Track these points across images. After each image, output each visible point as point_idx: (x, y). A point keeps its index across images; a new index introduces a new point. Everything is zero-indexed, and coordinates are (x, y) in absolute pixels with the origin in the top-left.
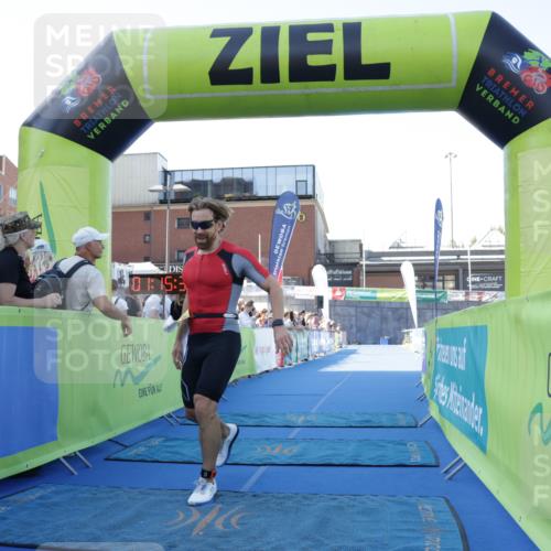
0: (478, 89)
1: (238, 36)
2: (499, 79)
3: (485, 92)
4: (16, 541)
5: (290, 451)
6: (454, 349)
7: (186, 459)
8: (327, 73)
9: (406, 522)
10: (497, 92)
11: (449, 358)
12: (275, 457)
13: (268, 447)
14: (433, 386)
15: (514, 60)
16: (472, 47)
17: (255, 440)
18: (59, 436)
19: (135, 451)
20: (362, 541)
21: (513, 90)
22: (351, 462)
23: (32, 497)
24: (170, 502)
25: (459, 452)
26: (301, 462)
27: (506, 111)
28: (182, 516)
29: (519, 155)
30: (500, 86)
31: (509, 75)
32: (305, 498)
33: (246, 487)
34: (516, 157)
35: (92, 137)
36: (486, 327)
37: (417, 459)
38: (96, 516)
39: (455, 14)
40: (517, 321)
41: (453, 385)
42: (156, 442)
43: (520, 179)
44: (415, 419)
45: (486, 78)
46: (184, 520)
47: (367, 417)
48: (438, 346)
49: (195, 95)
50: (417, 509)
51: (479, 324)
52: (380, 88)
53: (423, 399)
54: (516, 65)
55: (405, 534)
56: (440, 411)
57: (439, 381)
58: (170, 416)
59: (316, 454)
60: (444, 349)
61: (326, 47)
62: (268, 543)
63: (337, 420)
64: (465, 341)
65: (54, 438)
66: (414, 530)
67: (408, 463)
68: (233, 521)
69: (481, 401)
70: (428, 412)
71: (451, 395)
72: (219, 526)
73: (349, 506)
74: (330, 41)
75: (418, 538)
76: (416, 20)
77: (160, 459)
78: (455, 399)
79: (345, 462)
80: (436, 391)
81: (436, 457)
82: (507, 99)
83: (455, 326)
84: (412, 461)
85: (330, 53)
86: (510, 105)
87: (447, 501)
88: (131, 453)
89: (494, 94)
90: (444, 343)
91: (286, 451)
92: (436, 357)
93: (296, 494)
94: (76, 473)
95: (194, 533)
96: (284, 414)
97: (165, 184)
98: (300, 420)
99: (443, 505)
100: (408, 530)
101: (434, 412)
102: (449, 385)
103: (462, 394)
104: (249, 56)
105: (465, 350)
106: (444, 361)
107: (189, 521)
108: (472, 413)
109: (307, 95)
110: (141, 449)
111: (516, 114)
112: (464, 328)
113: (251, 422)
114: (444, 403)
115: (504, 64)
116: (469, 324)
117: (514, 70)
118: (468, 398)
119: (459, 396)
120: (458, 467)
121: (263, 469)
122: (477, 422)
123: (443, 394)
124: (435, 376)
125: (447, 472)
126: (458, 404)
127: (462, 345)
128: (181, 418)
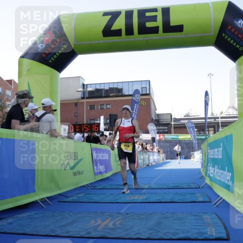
0: (223, 35)
1: (115, 15)
2: (233, 30)
3: (227, 37)
4: (17, 232)
5: (142, 197)
6: (216, 150)
7: (95, 201)
8: (155, 30)
9: (198, 223)
10: (232, 36)
11: (214, 155)
12: (135, 200)
13: (133, 196)
14: (207, 170)
15: (240, 22)
16: (220, 16)
18: (36, 190)
19: (72, 198)
20: (178, 230)
21: (240, 35)
23: (25, 216)
24: (88, 217)
25: (220, 195)
26: (148, 201)
27: (236, 45)
28: (93, 222)
30: (233, 34)
31: (237, 28)
32: (150, 214)
33: (122, 211)
35: (51, 61)
36: (232, 134)
37: (201, 199)
38: (53, 222)
39: (212, 3)
41: (216, 166)
42: (82, 195)
44: (198, 185)
45: (227, 30)
46: (94, 223)
47: (177, 185)
48: (209, 151)
49: (96, 42)
50: (203, 218)
51: (228, 134)
52: (179, 36)
53: (202, 178)
54: (240, 24)
55: (198, 227)
56: (211, 180)
57: (210, 166)
58: (87, 185)
59: (153, 199)
60: (211, 152)
61: (154, 19)
62: (134, 232)
63: (163, 186)
64: (222, 144)
65: (34, 191)
66: (201, 226)
67: (197, 201)
68: (117, 223)
69: (231, 170)
70: (205, 182)
71: (215, 171)
72: (111, 225)
73: (170, 217)
74: (156, 16)
75: (204, 229)
76: (195, 6)
77: (83, 201)
78: (217, 172)
79: (167, 201)
80: (208, 172)
81: (210, 199)
82: (236, 39)
83: (217, 139)
84: (199, 200)
85: (156, 21)
86: (238, 42)
87: (216, 215)
88: (70, 199)
89: (231, 38)
90: (211, 149)
91: (140, 198)
92: (208, 156)
93: (146, 213)
94: (45, 207)
95: (99, 228)
97: (84, 88)
98: (147, 187)
99: (214, 216)
100: (199, 226)
101: (208, 181)
102: (214, 167)
103: (220, 169)
104: (120, 23)
105: (221, 149)
106: (211, 157)
107: (97, 224)
108: (226, 176)
109: (146, 40)
110: (75, 198)
111: (241, 46)
112: (223, 138)
114: (212, 176)
115: (235, 24)
116: (224, 136)
117: (239, 26)
118: (224, 170)
119: (219, 171)
120: (220, 201)
121: (130, 204)
122: (228, 180)
123: (212, 172)
124: (207, 165)
125: (215, 204)
126: (219, 174)
127: (220, 147)
128: (92, 186)
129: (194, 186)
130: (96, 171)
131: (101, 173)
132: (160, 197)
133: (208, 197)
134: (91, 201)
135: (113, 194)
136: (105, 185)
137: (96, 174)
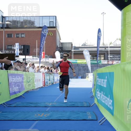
5: (46, 115)
6: (102, 80)
7: (9, 119)
11: (101, 83)
12: (41, 117)
13: (39, 114)
14: (96, 93)
17: (34, 112)
22: (67, 119)
25: (104, 115)
26: (50, 119)
29: (127, 13)
34: (126, 14)
36: (113, 72)
37: (90, 117)
40: (124, 70)
41: (102, 92)
43: (127, 22)
44: (89, 104)
47: (73, 103)
48: (97, 79)
51: (111, 72)
53: (92, 97)
56: (98, 101)
57: (98, 91)
58: (4, 104)
59: (55, 116)
60: (99, 80)
64: (106, 77)
67: (86, 119)
69: (112, 98)
70: (94, 102)
71: (102, 96)
78: (103, 97)
79: (65, 119)
83: (103, 72)
84: (88, 118)
90: (99, 78)
91: (45, 115)
96: (45, 103)
98: (50, 105)
101: (96, 102)
102: (101, 92)
103: (105, 95)
105: (106, 80)
106: (99, 84)
108: (109, 102)
112: (107, 73)
113: (33, 105)
114: (99, 99)
116: (108, 72)
118: (107, 97)
119: (104, 96)
120: (104, 121)
121: (37, 122)
122: (110, 105)
123: (99, 95)
124: (96, 89)
125: (100, 122)
126: (104, 99)
127: (105, 79)
128: (8, 104)
129: (85, 105)
130: (11, 92)
131: (15, 93)
132: (60, 115)
133: (96, 116)
134: (7, 119)
135: (24, 112)
136: (18, 103)
137: (11, 94)
